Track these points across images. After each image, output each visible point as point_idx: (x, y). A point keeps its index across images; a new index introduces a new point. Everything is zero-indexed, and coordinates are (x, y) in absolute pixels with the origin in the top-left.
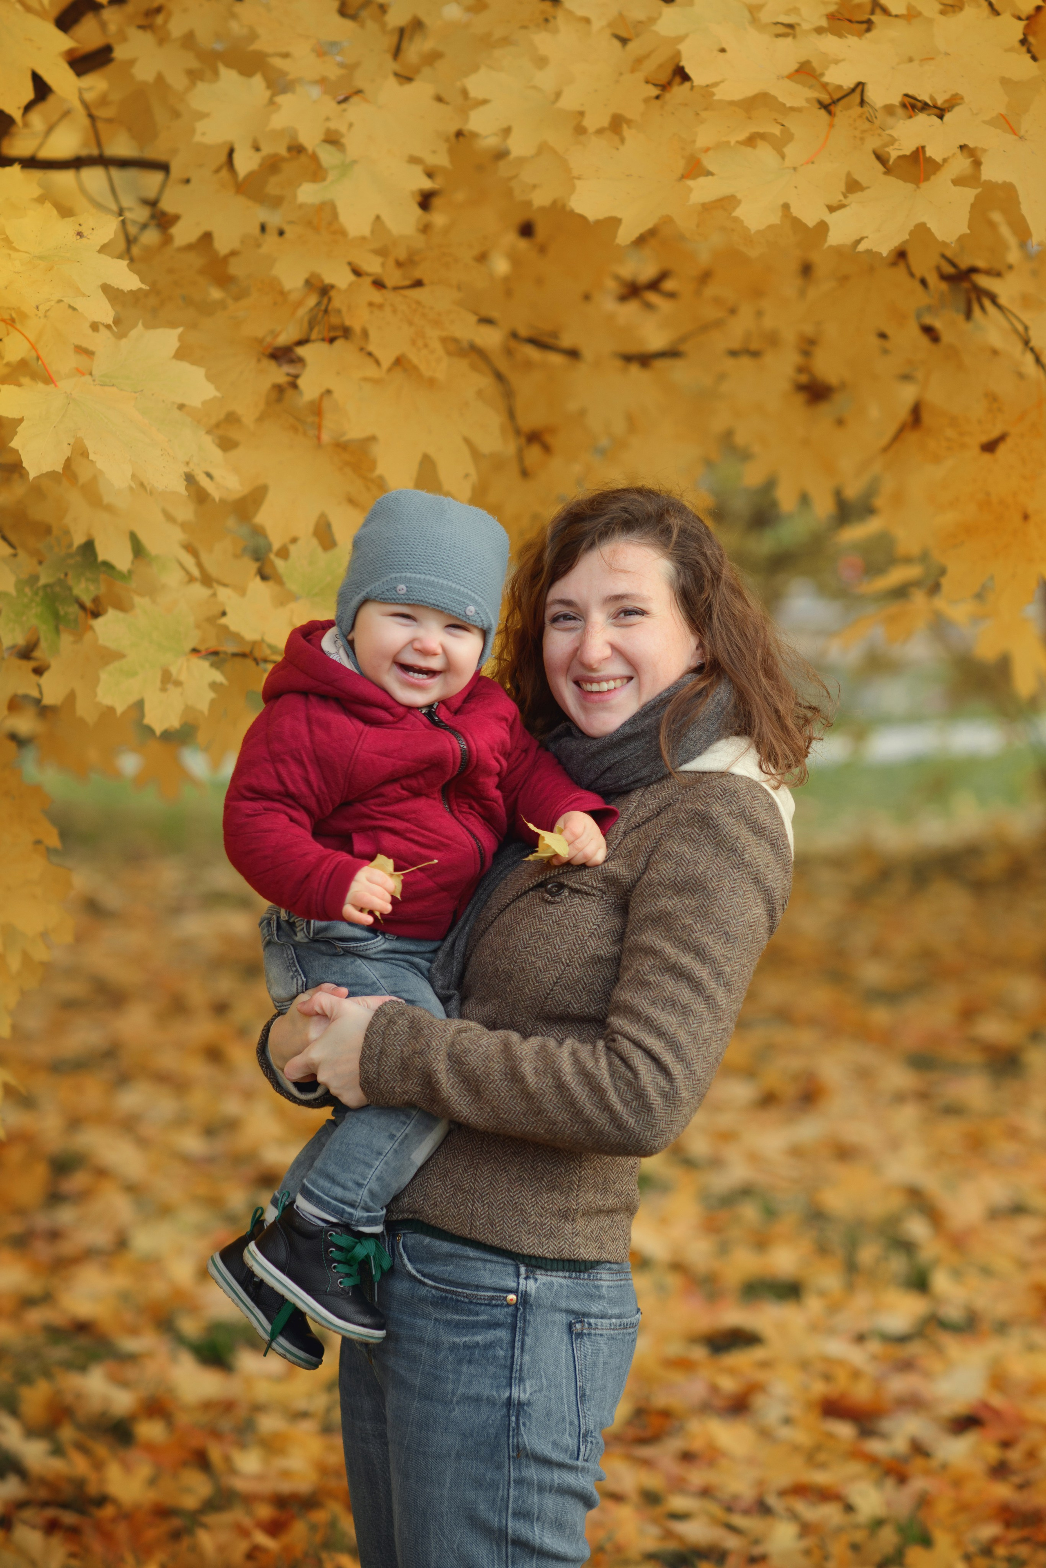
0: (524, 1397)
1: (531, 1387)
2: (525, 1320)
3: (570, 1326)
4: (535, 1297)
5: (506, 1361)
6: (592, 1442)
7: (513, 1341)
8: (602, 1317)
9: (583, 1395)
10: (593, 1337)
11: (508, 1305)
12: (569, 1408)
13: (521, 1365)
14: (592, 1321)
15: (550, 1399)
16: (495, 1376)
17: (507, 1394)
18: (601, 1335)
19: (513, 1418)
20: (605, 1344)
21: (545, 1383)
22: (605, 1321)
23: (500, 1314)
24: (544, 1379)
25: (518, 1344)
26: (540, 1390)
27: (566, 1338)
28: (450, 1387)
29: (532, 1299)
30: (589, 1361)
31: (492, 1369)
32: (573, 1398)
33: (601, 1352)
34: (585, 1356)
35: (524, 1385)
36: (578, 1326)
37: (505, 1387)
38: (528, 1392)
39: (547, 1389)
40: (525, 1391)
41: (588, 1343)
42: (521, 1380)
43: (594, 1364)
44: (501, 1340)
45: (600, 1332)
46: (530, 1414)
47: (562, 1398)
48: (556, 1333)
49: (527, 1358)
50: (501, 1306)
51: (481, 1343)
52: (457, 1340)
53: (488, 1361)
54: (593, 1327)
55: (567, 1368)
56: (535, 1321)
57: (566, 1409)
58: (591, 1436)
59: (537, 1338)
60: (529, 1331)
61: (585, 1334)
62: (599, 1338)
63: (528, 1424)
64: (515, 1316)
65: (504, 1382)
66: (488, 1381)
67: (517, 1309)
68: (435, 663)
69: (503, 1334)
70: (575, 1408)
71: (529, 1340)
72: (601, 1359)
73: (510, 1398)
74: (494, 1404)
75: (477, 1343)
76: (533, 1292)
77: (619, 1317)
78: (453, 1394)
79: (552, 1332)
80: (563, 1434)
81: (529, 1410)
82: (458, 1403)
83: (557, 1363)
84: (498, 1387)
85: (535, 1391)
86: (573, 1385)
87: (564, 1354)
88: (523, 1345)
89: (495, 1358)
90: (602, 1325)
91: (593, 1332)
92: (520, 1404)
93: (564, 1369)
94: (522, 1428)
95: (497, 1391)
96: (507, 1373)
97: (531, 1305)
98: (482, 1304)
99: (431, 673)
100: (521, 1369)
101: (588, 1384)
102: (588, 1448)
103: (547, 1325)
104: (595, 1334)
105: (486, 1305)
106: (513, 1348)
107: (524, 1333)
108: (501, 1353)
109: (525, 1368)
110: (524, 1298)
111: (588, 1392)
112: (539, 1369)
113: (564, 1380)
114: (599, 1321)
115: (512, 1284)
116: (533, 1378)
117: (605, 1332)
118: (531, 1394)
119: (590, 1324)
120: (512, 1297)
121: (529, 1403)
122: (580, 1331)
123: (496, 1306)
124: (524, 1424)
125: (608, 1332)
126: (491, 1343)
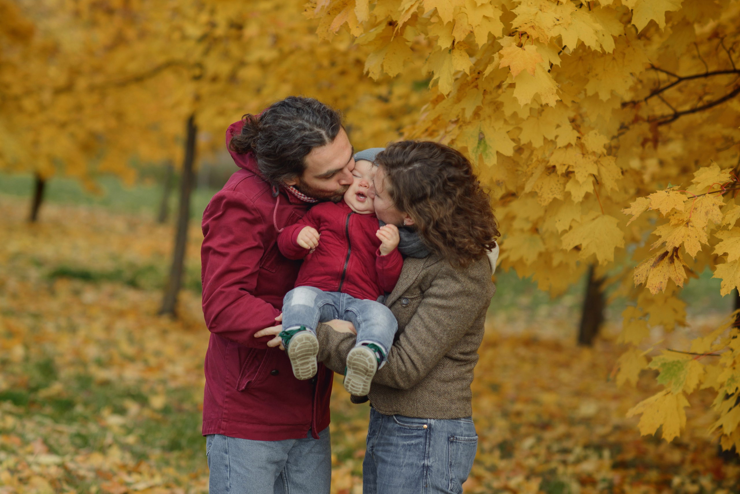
0: (429, 464)
1: (432, 460)
2: (430, 435)
3: (449, 438)
4: (434, 426)
5: (423, 450)
6: (454, 483)
7: (426, 443)
9: (452, 465)
10: (457, 443)
11: (424, 429)
14: (458, 437)
15: (439, 465)
16: (418, 456)
17: (423, 463)
19: (425, 472)
20: (462, 446)
21: (437, 459)
22: (462, 437)
23: (421, 433)
24: (437, 457)
26: (436, 462)
27: (446, 442)
28: (402, 461)
29: (433, 427)
30: (455, 452)
31: (417, 453)
32: (448, 465)
33: (459, 449)
34: (453, 450)
35: (430, 459)
36: (452, 438)
37: (422, 460)
38: (431, 462)
39: (438, 461)
40: (430, 462)
41: (455, 446)
42: (428, 457)
43: (456, 454)
44: (421, 442)
45: (460, 441)
46: (432, 471)
47: (443, 465)
48: (443, 440)
49: (431, 449)
51: (414, 444)
52: (405, 443)
53: (416, 450)
54: (458, 439)
56: (434, 435)
57: (445, 469)
58: (454, 481)
59: (435, 442)
60: (432, 439)
61: (454, 442)
62: (460, 444)
63: (431, 474)
64: (426, 434)
65: (422, 458)
66: (416, 458)
67: (427, 431)
69: (422, 440)
70: (448, 470)
71: (432, 443)
72: (460, 452)
74: (418, 467)
76: (433, 424)
77: (468, 436)
78: (403, 463)
79: (441, 440)
80: (443, 478)
81: (431, 469)
82: (405, 466)
83: (442, 452)
85: (434, 462)
86: (448, 460)
87: (445, 449)
88: (429, 444)
89: (419, 449)
90: (461, 439)
91: (457, 441)
92: (428, 467)
93: (445, 454)
94: (428, 475)
95: (419, 461)
96: (423, 455)
97: (433, 430)
98: (414, 429)
100: (428, 453)
101: (454, 461)
102: (452, 485)
103: (439, 437)
105: (416, 430)
106: (426, 445)
107: (430, 439)
108: (421, 447)
109: (430, 453)
110: (430, 426)
112: (436, 453)
113: (444, 459)
114: (460, 437)
115: (426, 421)
116: (433, 457)
117: (462, 442)
118: (432, 463)
119: (456, 438)
120: (425, 426)
121: (431, 466)
122: (452, 441)
123: (420, 430)
124: (429, 474)
125: (464, 442)
126: (417, 444)
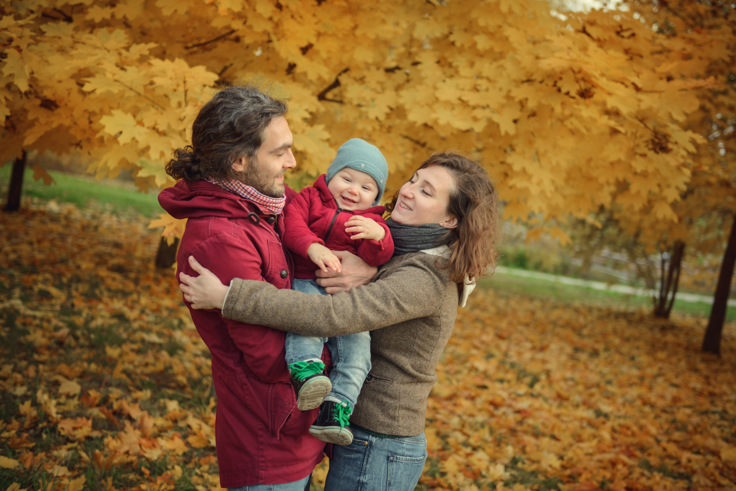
0: (365, 481)
1: (368, 477)
2: (369, 451)
3: (388, 457)
4: (375, 444)
5: (360, 466)
7: (364, 459)
8: (402, 456)
9: (390, 484)
10: (398, 463)
11: (365, 445)
12: (383, 488)
13: (365, 468)
14: (398, 457)
15: (375, 483)
16: (356, 471)
17: (359, 479)
18: (402, 462)
19: (360, 488)
20: (403, 466)
21: (374, 477)
22: (403, 457)
23: (361, 448)
24: (374, 475)
25: (365, 460)
26: (372, 479)
27: (386, 461)
28: (341, 472)
29: (373, 444)
30: (394, 471)
31: (355, 468)
32: (385, 484)
33: (400, 469)
34: (393, 469)
35: (366, 476)
36: (391, 458)
37: (358, 476)
38: (367, 479)
39: (375, 479)
40: (365, 478)
41: (395, 465)
42: (365, 474)
43: (397, 473)
44: (360, 458)
45: (401, 461)
46: (366, 488)
47: (380, 484)
49: (368, 466)
50: (362, 445)
51: (353, 458)
52: (346, 456)
53: (354, 465)
54: (399, 459)
55: (384, 473)
56: (374, 452)
57: (381, 488)
59: (373, 459)
60: (371, 456)
61: (394, 461)
62: (400, 463)
64: (366, 450)
65: (359, 474)
66: (353, 473)
67: (367, 447)
68: (355, 199)
69: (360, 456)
70: (385, 488)
71: (370, 460)
72: (400, 471)
73: (359, 480)
74: (354, 482)
75: (352, 458)
76: (374, 441)
77: (410, 456)
78: (342, 475)
79: (381, 458)
81: (366, 486)
82: (343, 479)
83: (380, 470)
84: (356, 475)
85: (370, 480)
86: (386, 479)
87: (384, 467)
88: (367, 461)
89: (357, 464)
90: (402, 458)
91: (398, 461)
92: (363, 483)
95: (356, 477)
96: (360, 471)
97: (373, 446)
98: (356, 444)
99: (354, 202)
100: (365, 470)
101: (393, 480)
103: (378, 455)
104: (399, 462)
105: (357, 444)
106: (364, 461)
107: (368, 456)
108: (359, 463)
109: (367, 470)
110: (371, 443)
111: (392, 483)
112: (373, 471)
113: (383, 477)
114: (401, 457)
115: (367, 437)
116: (370, 474)
119: (397, 458)
120: (367, 442)
121: (366, 483)
122: (392, 460)
123: (360, 445)
125: (405, 462)
126: (356, 458)
